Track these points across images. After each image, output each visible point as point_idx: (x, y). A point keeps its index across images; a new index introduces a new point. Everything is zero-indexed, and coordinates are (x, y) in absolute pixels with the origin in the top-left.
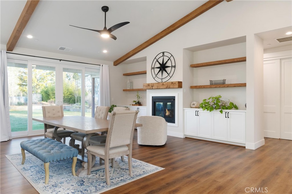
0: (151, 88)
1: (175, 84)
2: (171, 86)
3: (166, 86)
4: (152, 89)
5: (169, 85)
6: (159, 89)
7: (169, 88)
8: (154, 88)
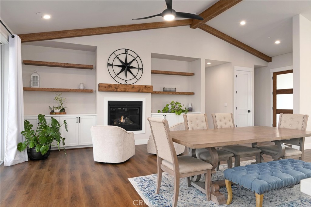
0: (115, 90)
1: (149, 89)
2: (144, 90)
3: (138, 89)
4: (117, 91)
5: (141, 89)
6: (127, 92)
7: (142, 92)
8: (118, 90)
